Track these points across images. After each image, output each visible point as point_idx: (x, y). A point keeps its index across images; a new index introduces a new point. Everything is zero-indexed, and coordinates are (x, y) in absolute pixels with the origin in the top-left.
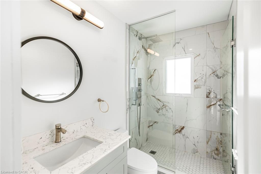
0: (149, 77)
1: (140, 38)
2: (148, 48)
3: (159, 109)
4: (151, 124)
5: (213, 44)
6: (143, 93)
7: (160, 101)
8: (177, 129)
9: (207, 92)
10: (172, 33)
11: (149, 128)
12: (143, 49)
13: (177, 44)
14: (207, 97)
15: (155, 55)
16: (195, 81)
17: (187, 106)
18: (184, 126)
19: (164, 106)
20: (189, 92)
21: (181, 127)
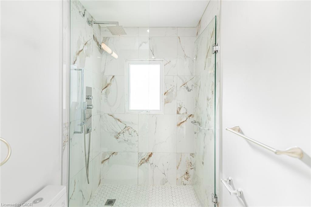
0: (105, 87)
1: (90, 22)
2: (102, 43)
3: (119, 134)
4: (106, 157)
5: (184, 51)
6: (94, 111)
7: (121, 122)
8: (143, 157)
9: (178, 108)
10: (138, 27)
11: (103, 164)
12: (94, 40)
13: (144, 44)
14: (177, 114)
15: (112, 55)
16: (165, 93)
17: (156, 126)
18: (152, 152)
19: (126, 129)
20: (158, 108)
21: (149, 155)
